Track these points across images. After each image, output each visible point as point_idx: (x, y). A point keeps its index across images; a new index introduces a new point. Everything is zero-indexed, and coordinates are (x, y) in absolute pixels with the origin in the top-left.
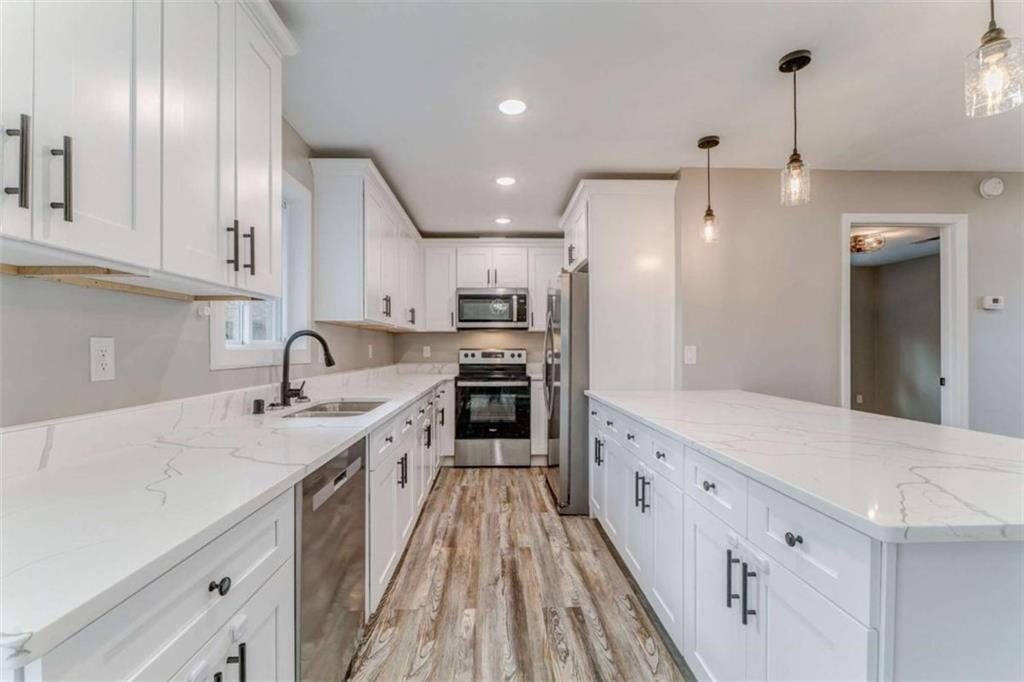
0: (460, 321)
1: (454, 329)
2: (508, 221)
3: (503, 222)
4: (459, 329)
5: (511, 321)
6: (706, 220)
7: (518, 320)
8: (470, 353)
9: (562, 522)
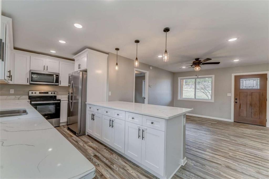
0: (32, 81)
1: (28, 84)
2: (55, 52)
3: (53, 52)
4: (30, 84)
5: (53, 82)
6: (116, 65)
7: (56, 82)
8: (34, 92)
9: (79, 138)
